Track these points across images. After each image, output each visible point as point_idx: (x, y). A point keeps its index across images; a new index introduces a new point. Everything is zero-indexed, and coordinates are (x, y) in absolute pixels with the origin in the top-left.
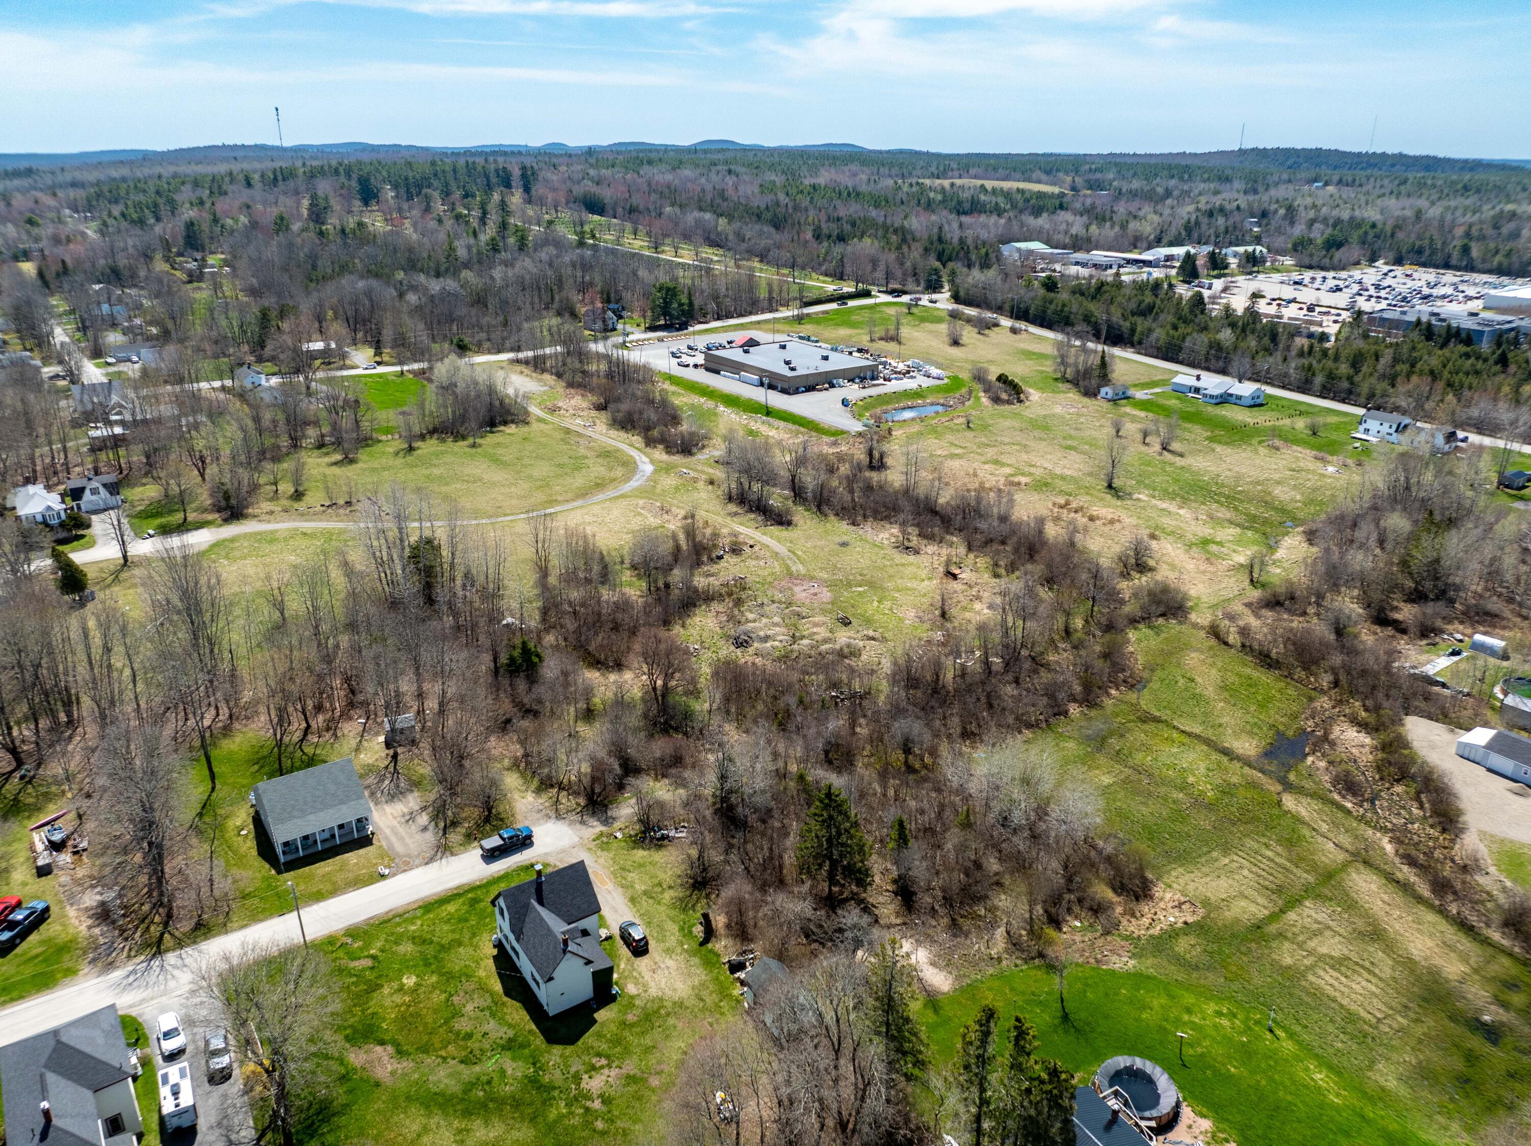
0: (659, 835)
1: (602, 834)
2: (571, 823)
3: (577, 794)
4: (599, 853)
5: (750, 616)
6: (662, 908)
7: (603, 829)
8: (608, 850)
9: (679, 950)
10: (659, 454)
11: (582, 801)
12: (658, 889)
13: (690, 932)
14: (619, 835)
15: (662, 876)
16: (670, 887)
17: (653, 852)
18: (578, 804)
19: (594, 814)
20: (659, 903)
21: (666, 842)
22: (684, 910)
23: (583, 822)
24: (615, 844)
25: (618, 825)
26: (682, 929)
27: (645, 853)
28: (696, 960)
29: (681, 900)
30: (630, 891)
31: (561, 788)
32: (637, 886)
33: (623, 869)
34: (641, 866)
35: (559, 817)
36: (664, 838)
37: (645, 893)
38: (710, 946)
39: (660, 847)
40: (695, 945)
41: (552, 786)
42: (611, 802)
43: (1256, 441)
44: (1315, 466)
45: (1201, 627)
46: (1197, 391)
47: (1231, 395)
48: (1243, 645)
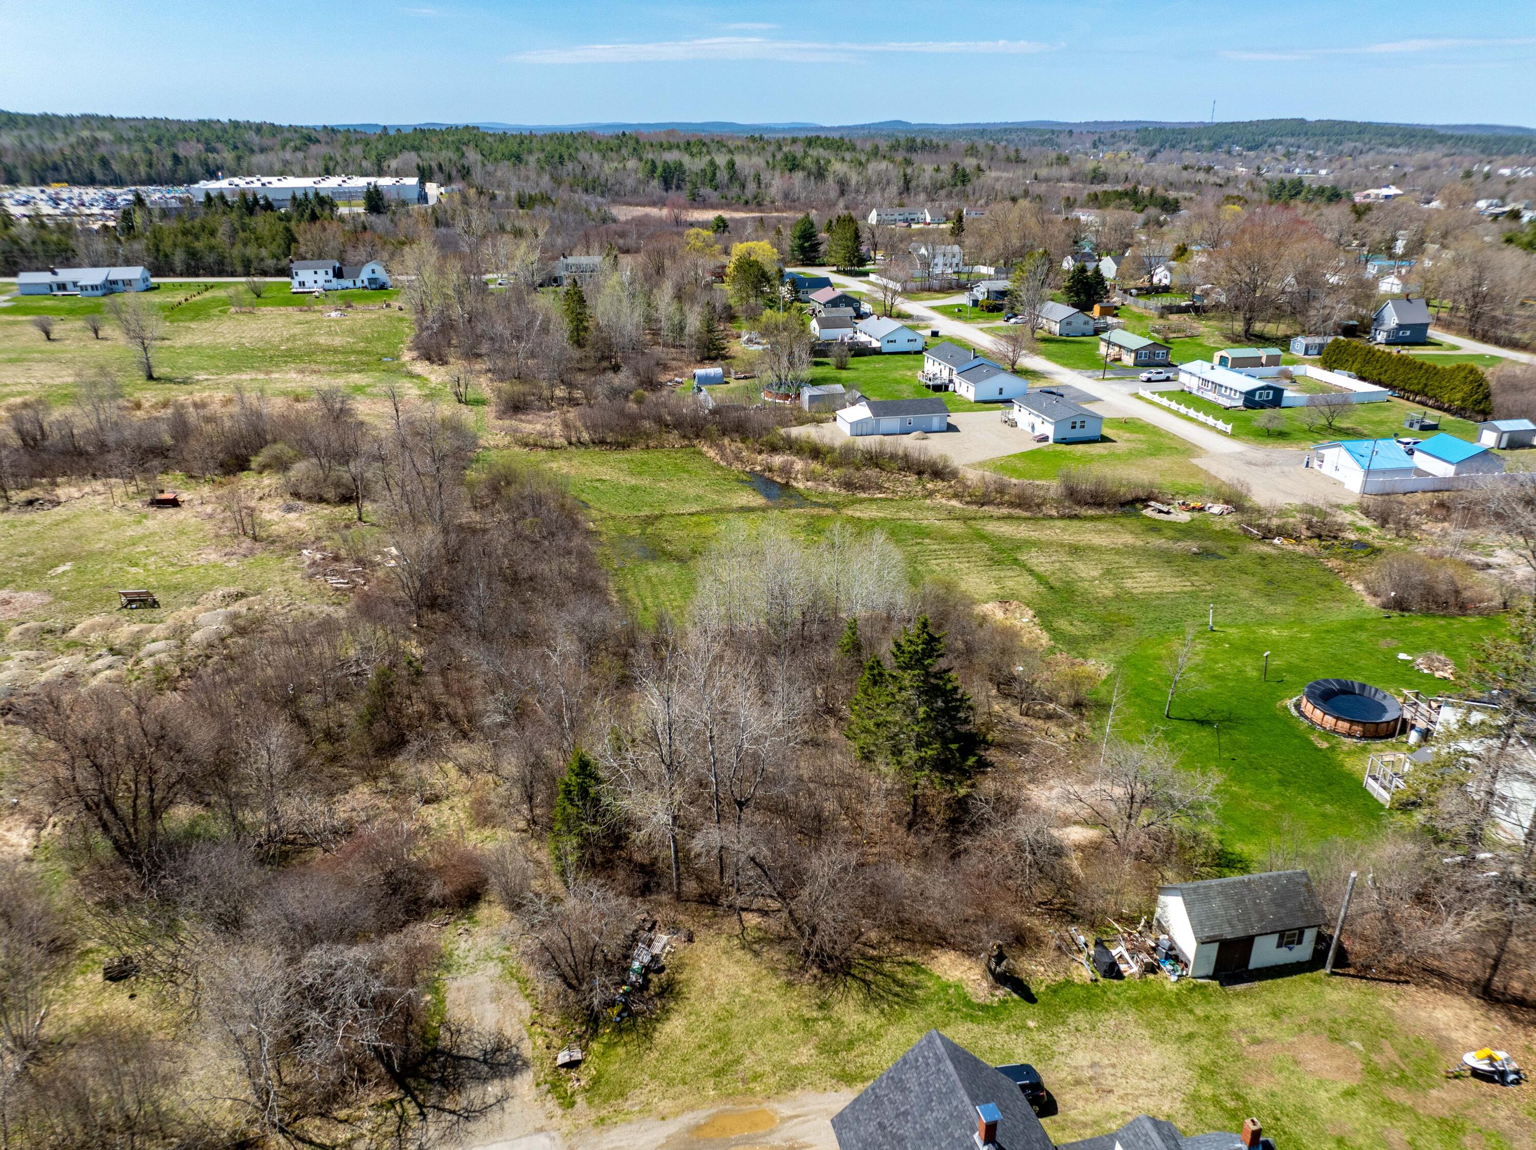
43: (215, 311)
44: (310, 316)
45: (508, 447)
46: (62, 286)
47: (115, 282)
48: (570, 443)
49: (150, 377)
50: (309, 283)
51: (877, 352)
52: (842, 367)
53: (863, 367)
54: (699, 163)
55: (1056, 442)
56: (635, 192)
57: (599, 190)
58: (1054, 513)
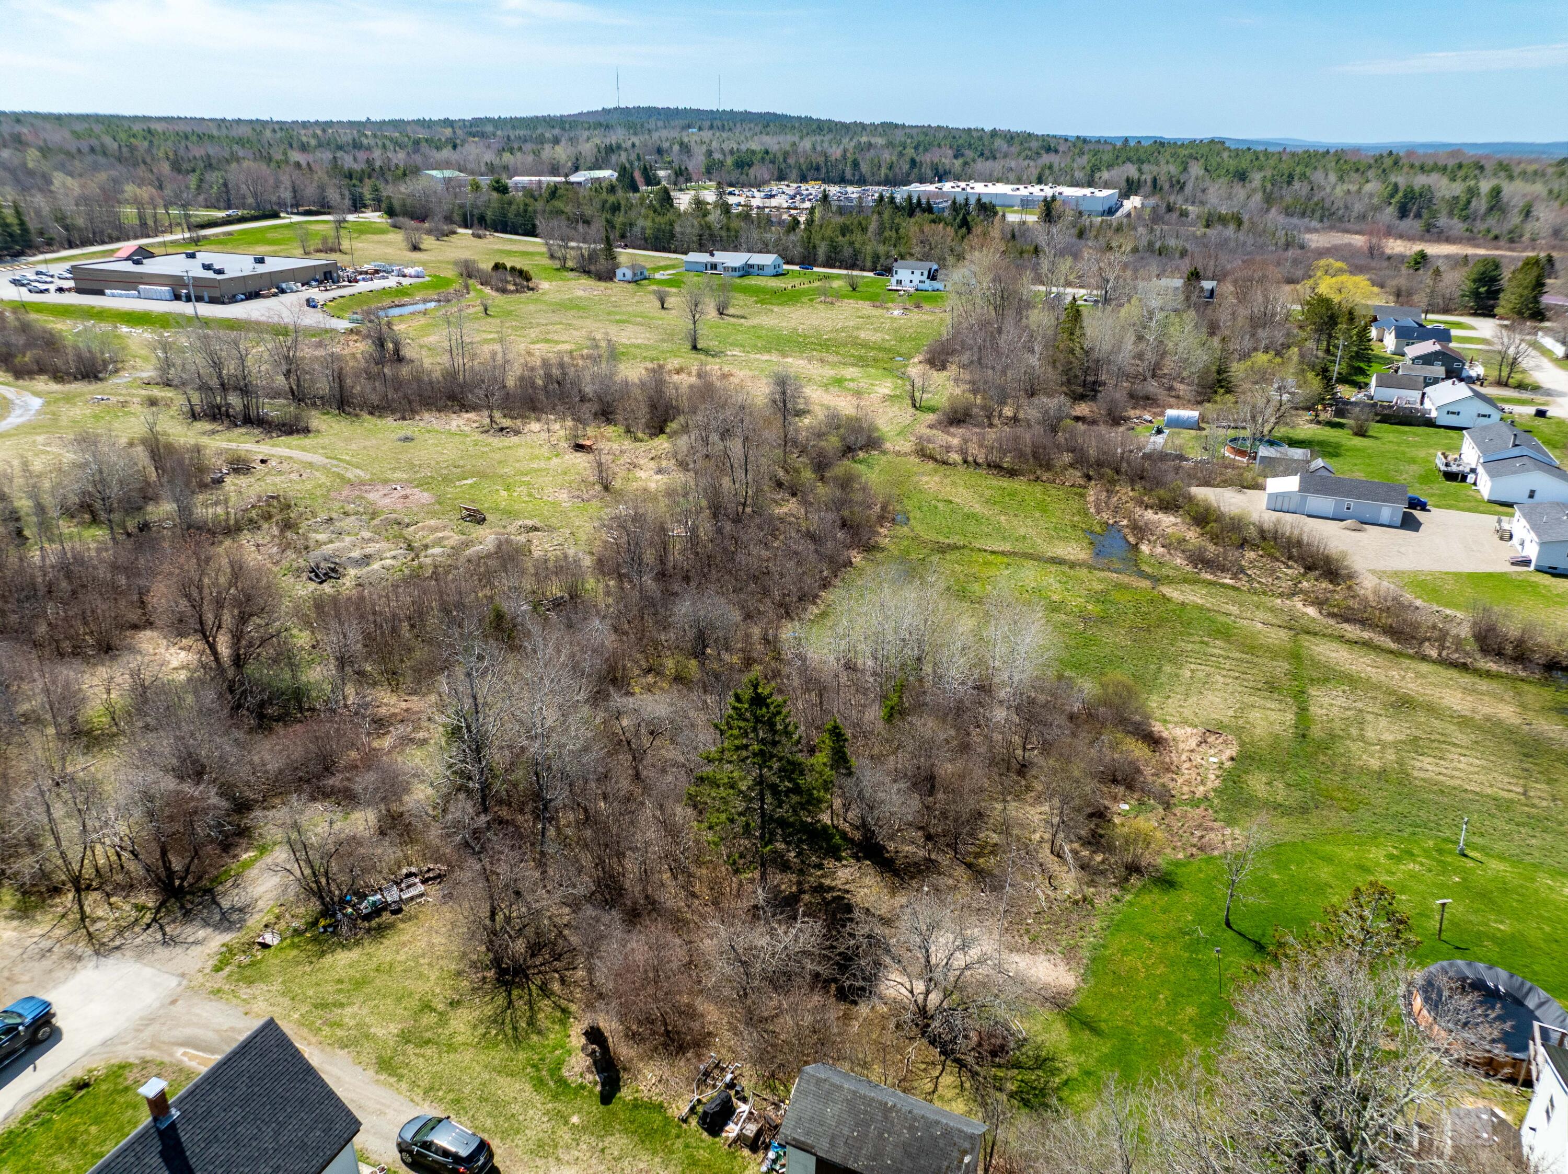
0: (365, 908)
1: (228, 952)
2: (141, 953)
3: (129, 888)
4: (245, 992)
5: (322, 537)
6: (467, 1056)
7: (227, 937)
8: (264, 977)
9: (564, 1135)
10: (42, 384)
11: (148, 899)
12: (429, 1019)
13: (562, 1082)
14: (268, 938)
15: (420, 987)
16: (454, 1004)
17: (369, 947)
18: (140, 908)
19: (187, 915)
20: (451, 1048)
21: (386, 917)
22: (517, 1040)
23: (168, 941)
24: (272, 961)
25: (255, 921)
26: (539, 1084)
27: (355, 954)
28: (618, 1142)
29: (496, 1020)
30: (367, 1045)
31: (80, 886)
32: (379, 1031)
33: (323, 1006)
34: (360, 984)
35: (101, 949)
36: (378, 910)
37: (405, 1037)
38: (626, 1094)
39: (380, 931)
40: (597, 1108)
41: (56, 891)
42: (216, 880)
43: (805, 299)
44: (879, 312)
45: (906, 454)
46: (714, 266)
47: (752, 266)
48: (965, 462)
49: (695, 348)
50: (906, 282)
51: (1430, 423)
52: (1361, 433)
53: (1391, 437)
54: (1458, 189)
55: (1539, 570)
56: (1363, 217)
57: (1318, 214)
58: (1434, 654)
